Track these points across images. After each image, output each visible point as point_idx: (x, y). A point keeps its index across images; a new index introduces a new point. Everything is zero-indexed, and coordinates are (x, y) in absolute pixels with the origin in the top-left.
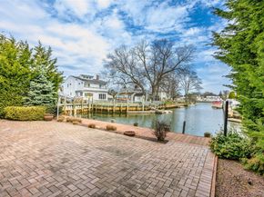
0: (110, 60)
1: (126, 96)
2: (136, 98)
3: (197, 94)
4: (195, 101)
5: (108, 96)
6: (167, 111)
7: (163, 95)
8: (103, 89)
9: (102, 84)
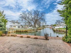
0: (21, 16)
1: (27, 27)
2: (30, 27)
3: (45, 25)
4: (45, 27)
5: (21, 27)
6: (39, 31)
7: (37, 26)
8: (19, 25)
9: (18, 23)
